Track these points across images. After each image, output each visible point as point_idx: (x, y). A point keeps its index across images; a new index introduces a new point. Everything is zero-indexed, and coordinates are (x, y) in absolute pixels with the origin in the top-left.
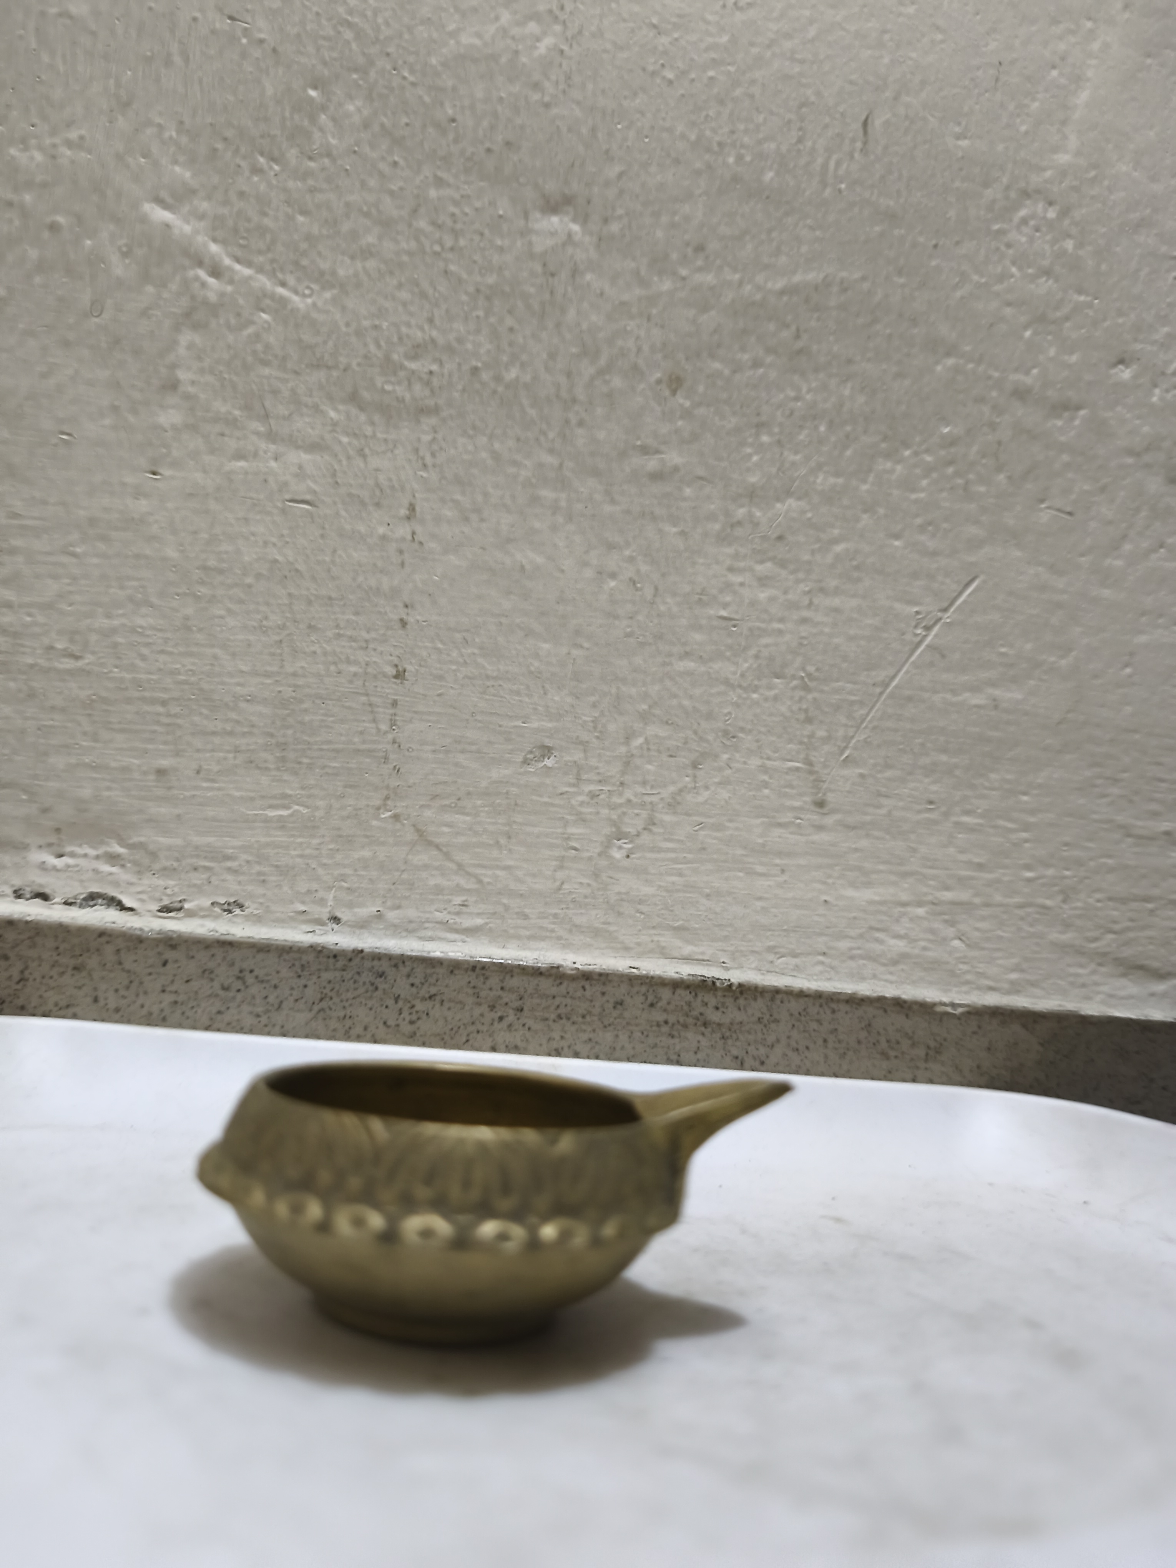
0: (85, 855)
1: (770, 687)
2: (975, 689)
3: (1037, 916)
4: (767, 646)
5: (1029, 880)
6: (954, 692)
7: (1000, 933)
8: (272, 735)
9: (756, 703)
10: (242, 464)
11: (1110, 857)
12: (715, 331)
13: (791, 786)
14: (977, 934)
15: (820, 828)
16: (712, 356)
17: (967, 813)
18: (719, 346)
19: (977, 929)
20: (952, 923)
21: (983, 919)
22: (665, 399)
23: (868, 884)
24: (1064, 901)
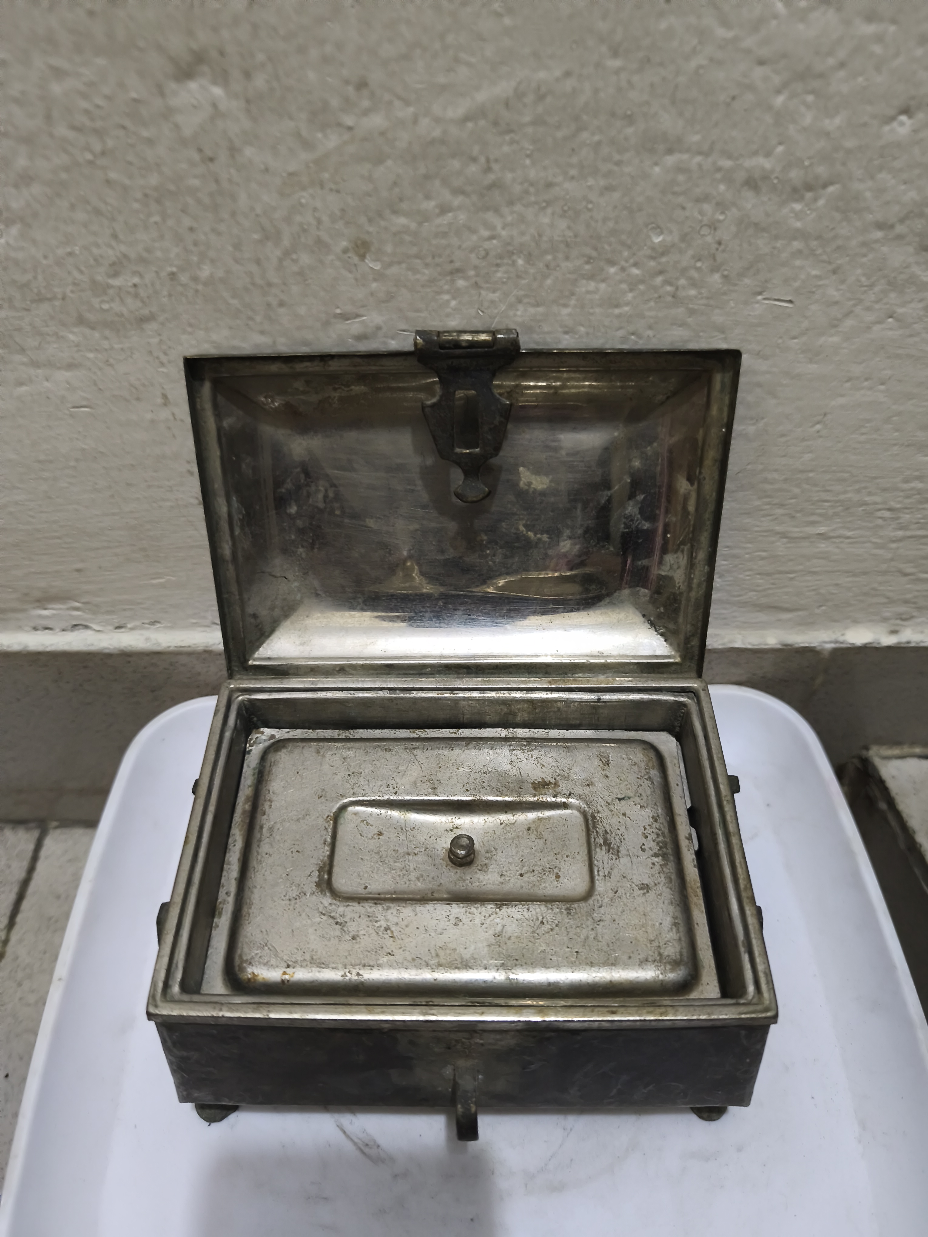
0: (60, 609)
8: (134, 545)
12: (395, 184)
16: (395, 212)
18: (401, 200)
22: (355, 265)
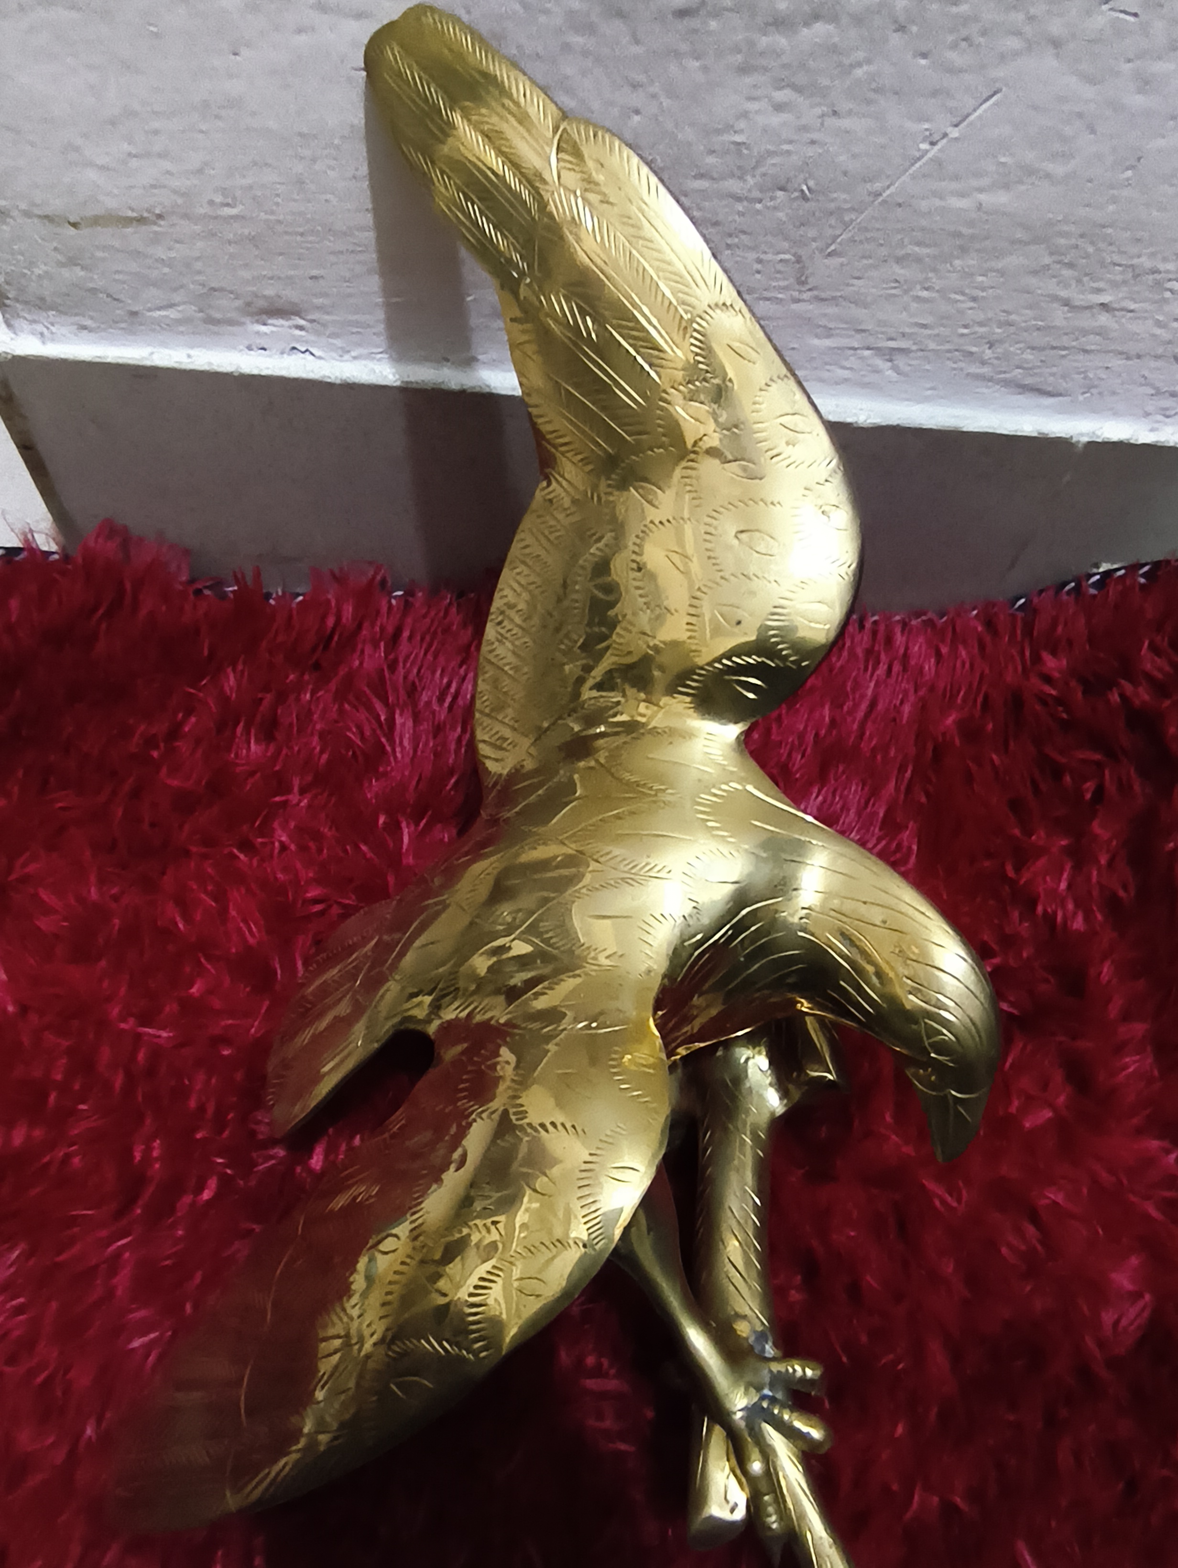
1: (772, 199)
2: (962, 195)
3: (961, 358)
4: (774, 165)
5: (963, 335)
6: (941, 198)
7: (928, 367)
9: (758, 212)
10: (303, 38)
11: (1042, 321)
13: (779, 272)
14: (909, 368)
15: (798, 301)
17: (927, 289)
19: (910, 365)
20: (891, 360)
21: (917, 359)
23: (829, 336)
24: (990, 348)
